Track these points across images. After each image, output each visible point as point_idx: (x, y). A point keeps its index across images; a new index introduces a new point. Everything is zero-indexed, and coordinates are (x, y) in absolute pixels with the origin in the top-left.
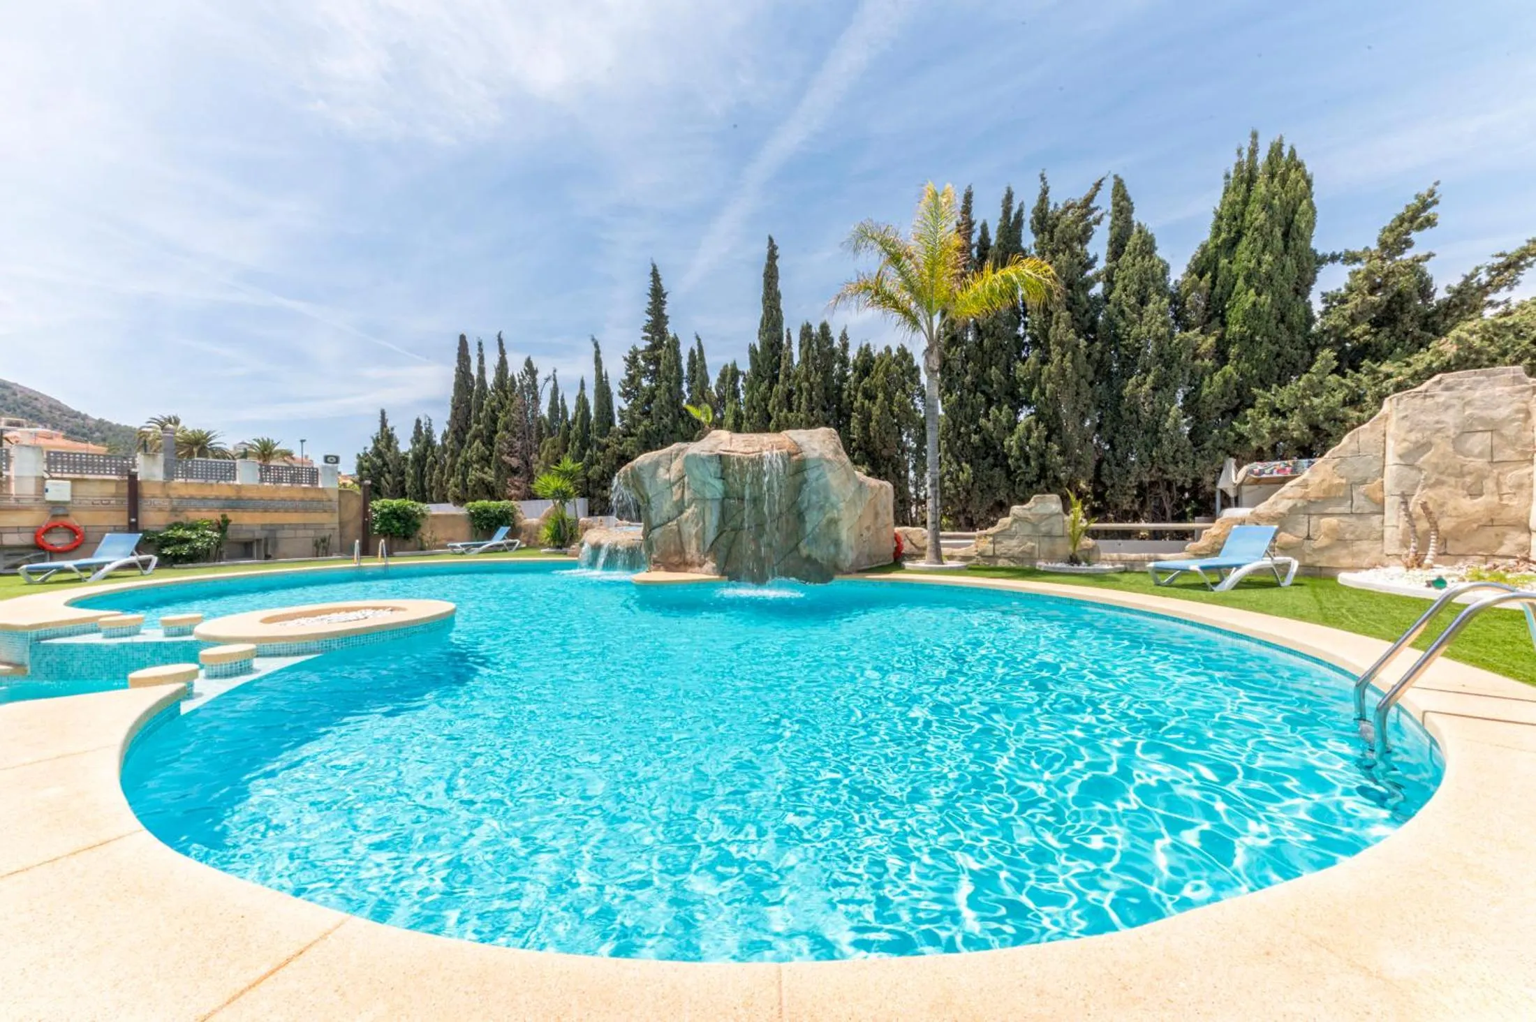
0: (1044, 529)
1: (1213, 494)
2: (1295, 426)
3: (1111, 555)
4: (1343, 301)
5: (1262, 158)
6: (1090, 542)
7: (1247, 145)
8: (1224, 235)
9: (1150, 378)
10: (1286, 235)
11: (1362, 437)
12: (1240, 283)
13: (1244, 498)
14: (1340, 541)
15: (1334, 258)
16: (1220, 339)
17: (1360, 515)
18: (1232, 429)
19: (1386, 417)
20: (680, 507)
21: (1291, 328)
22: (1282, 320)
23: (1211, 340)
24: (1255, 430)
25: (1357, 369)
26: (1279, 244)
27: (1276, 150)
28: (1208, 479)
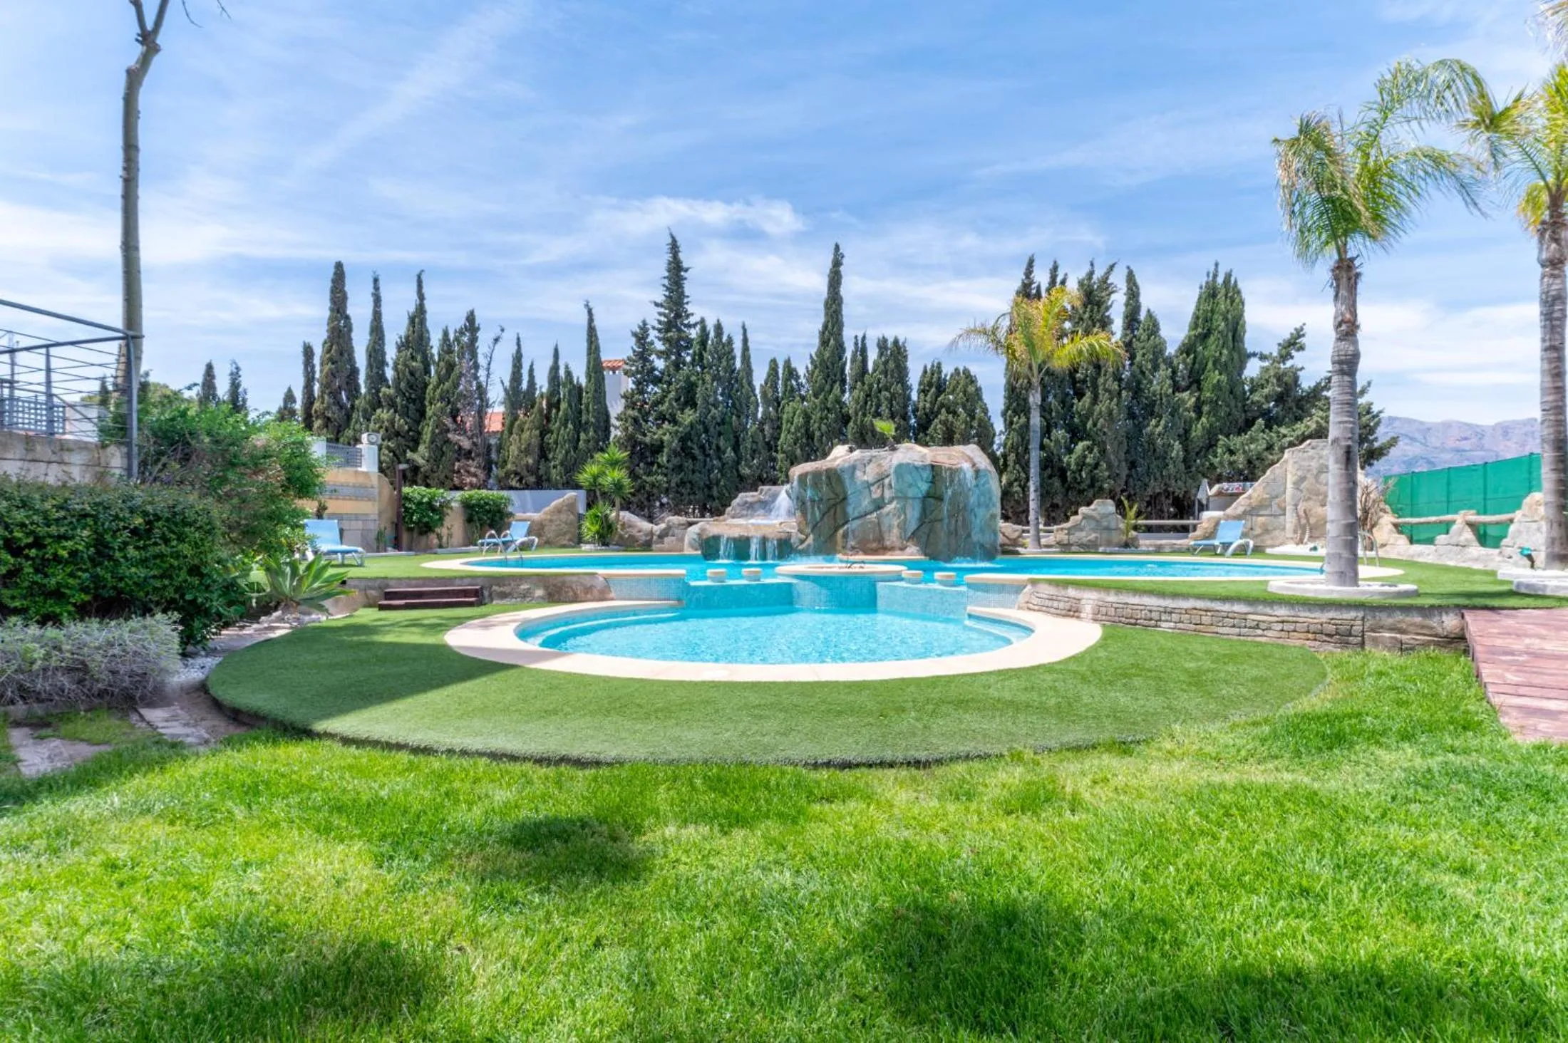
0: (1105, 524)
1: (1194, 502)
2: (1240, 459)
3: (1146, 541)
4: (1262, 387)
5: (1220, 280)
6: (1133, 533)
7: (1212, 269)
8: (1200, 330)
9: (1162, 422)
10: (1234, 337)
11: (1277, 471)
12: (1210, 365)
13: (1211, 506)
14: (1266, 531)
15: (1254, 355)
16: (1198, 399)
17: (1275, 516)
18: (1209, 460)
19: (1286, 462)
20: (879, 505)
21: (1235, 398)
22: (1231, 392)
23: (1193, 399)
24: (1221, 463)
25: (1271, 429)
26: (1230, 344)
27: (1228, 276)
28: (1193, 491)
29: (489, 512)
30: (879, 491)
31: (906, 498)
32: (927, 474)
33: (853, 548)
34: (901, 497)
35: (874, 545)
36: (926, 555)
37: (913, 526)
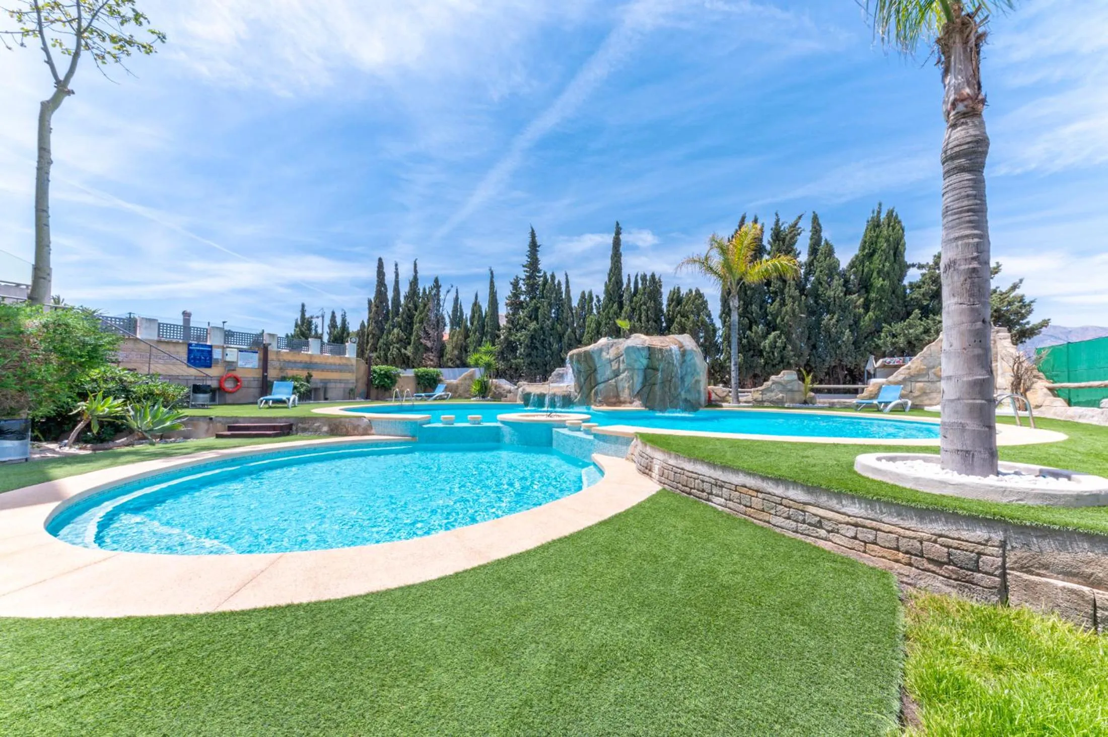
0: (789, 387)
1: (863, 372)
2: (901, 341)
3: (822, 400)
4: (919, 287)
5: (883, 216)
6: (812, 394)
7: (876, 208)
8: (867, 251)
9: (836, 316)
10: (895, 254)
11: (932, 348)
12: (875, 274)
13: (878, 374)
14: (924, 393)
15: (913, 265)
16: (866, 299)
17: (932, 382)
18: (875, 342)
19: (941, 340)
20: (617, 374)
21: (897, 297)
22: (893, 292)
23: (862, 300)
24: (884, 343)
25: (927, 318)
26: (892, 258)
27: (890, 214)
28: (863, 365)
29: (428, 379)
30: (617, 365)
31: (633, 369)
32: (645, 353)
33: (600, 402)
34: (630, 368)
35: (614, 400)
36: (646, 407)
37: (638, 387)
